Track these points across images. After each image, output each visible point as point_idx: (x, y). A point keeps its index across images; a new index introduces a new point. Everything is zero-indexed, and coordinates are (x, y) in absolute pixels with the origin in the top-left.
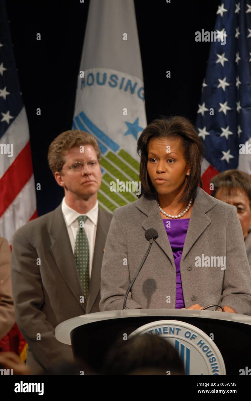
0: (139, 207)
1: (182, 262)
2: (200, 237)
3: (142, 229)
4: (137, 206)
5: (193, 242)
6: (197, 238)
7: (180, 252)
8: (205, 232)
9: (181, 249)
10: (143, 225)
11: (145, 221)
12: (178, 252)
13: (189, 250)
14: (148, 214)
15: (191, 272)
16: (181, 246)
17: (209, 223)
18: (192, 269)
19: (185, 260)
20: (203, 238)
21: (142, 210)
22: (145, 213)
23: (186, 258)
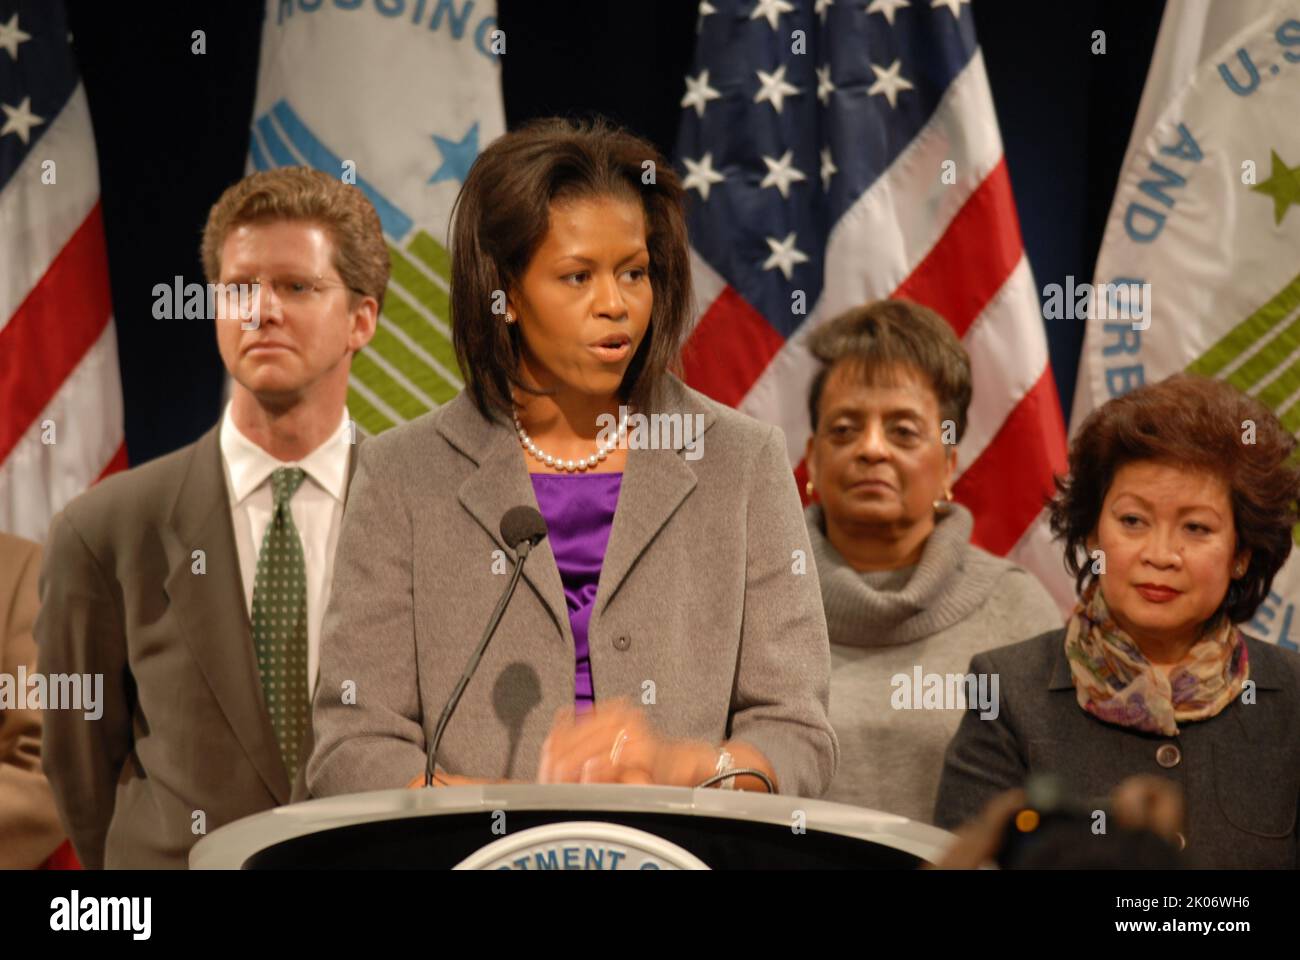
0: (449, 432)
1: (597, 620)
2: (658, 534)
3: (458, 508)
4: (441, 430)
5: (635, 552)
6: (647, 539)
7: (592, 587)
8: (677, 518)
9: (594, 578)
10: (461, 496)
11: (468, 482)
12: (585, 590)
13: (620, 579)
14: (482, 459)
15: (627, 654)
16: (592, 569)
17: (692, 486)
18: (629, 645)
19: (606, 613)
20: (671, 538)
21: (459, 442)
22: (469, 452)
23: (610, 607)
